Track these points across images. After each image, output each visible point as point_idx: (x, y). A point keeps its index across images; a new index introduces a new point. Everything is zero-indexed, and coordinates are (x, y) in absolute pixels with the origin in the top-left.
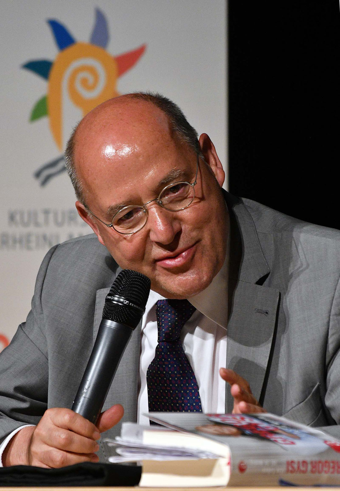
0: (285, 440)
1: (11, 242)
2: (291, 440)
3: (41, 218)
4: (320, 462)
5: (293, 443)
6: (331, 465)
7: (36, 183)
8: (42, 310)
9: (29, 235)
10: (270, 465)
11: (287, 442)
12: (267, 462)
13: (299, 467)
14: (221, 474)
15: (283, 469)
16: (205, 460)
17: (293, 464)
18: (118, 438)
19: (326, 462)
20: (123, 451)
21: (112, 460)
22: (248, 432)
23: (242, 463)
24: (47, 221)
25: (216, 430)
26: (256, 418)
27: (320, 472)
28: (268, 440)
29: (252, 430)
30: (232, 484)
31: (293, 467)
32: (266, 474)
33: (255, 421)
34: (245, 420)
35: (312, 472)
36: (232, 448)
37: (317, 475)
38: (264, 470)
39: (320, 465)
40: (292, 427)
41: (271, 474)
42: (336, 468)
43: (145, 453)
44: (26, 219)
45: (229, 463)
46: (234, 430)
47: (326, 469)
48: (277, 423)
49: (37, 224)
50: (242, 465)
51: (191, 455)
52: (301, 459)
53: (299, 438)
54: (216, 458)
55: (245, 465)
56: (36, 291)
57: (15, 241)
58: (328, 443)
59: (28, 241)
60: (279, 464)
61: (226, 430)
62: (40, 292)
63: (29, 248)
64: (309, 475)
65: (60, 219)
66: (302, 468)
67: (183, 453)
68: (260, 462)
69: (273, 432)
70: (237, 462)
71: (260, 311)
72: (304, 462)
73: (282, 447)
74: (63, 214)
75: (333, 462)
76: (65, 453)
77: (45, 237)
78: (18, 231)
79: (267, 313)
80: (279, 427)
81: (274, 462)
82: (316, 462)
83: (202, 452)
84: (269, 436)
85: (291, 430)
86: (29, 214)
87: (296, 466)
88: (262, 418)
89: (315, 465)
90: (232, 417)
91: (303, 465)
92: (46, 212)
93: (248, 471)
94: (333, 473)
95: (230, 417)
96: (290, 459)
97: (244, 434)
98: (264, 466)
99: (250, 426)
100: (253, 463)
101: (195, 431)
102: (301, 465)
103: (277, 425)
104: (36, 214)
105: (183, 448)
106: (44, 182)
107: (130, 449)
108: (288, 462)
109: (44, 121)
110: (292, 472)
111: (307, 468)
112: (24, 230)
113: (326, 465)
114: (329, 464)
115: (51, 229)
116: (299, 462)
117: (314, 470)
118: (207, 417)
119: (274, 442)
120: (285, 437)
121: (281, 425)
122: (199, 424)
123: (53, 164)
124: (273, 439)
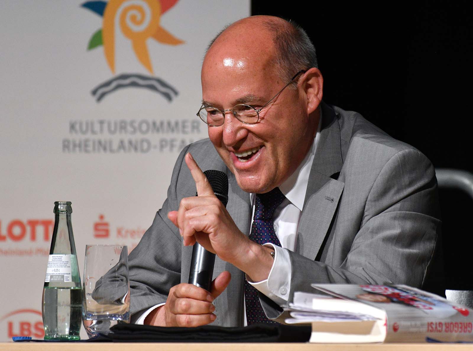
0: (424, 306)
1: (71, 146)
2: (428, 306)
3: (97, 127)
4: (451, 323)
5: (431, 308)
6: (460, 325)
7: (93, 99)
8: (176, 197)
9: (86, 141)
10: (416, 326)
11: (427, 308)
12: (413, 323)
13: (436, 328)
14: (379, 333)
15: (425, 329)
16: (367, 321)
17: (432, 325)
18: (291, 305)
19: (456, 323)
20: (296, 315)
21: (288, 321)
22: (395, 299)
23: (395, 324)
24: (102, 130)
25: (371, 298)
26: (396, 288)
27: (451, 331)
28: (412, 306)
29: (397, 298)
30: (388, 340)
31: (432, 327)
32: (412, 333)
33: (396, 291)
34: (388, 290)
35: (446, 331)
36: (388, 312)
37: (449, 333)
38: (412, 330)
39: (452, 325)
40: (425, 296)
41: (416, 332)
42: (463, 327)
43: (315, 316)
44: (84, 128)
45: (386, 325)
46: (384, 298)
47: (456, 329)
48: (412, 293)
49: (93, 132)
50: (395, 325)
51: (354, 318)
52: (438, 321)
53: (434, 305)
54: (375, 320)
55: (397, 326)
56: (173, 182)
57: (75, 146)
58: (456, 308)
59: (86, 146)
60: (422, 325)
61: (379, 298)
62: (176, 183)
63: (86, 151)
64: (444, 334)
65: (113, 128)
66: (439, 328)
67: (347, 316)
68: (408, 323)
69: (413, 300)
70: (392, 323)
71: (328, 199)
72: (440, 324)
73: (424, 312)
74: (116, 124)
75: (461, 323)
77: (100, 143)
78: (78, 137)
79: (333, 200)
80: (416, 296)
81: (418, 323)
82: (448, 324)
83: (364, 315)
84: (411, 303)
85: (425, 298)
86: (87, 124)
87: (434, 326)
88: (399, 288)
89: (448, 326)
90: (378, 287)
91: (439, 326)
92: (101, 122)
93: (400, 330)
94: (460, 332)
95: (377, 288)
96: (430, 321)
97: (393, 302)
98: (411, 326)
99: (394, 294)
100: (403, 324)
101: (356, 299)
102: (438, 326)
103: (414, 294)
104: (92, 124)
106: (100, 99)
107: (302, 312)
108: (428, 323)
109: (100, 50)
110: (431, 331)
111: (442, 328)
112: (83, 137)
113: (455, 326)
114: (458, 325)
115: (105, 136)
116: (436, 323)
117: (447, 329)
118: (360, 288)
119: (417, 307)
120: (423, 304)
121: (416, 294)
122: (357, 293)
123: (107, 84)
124: (415, 305)
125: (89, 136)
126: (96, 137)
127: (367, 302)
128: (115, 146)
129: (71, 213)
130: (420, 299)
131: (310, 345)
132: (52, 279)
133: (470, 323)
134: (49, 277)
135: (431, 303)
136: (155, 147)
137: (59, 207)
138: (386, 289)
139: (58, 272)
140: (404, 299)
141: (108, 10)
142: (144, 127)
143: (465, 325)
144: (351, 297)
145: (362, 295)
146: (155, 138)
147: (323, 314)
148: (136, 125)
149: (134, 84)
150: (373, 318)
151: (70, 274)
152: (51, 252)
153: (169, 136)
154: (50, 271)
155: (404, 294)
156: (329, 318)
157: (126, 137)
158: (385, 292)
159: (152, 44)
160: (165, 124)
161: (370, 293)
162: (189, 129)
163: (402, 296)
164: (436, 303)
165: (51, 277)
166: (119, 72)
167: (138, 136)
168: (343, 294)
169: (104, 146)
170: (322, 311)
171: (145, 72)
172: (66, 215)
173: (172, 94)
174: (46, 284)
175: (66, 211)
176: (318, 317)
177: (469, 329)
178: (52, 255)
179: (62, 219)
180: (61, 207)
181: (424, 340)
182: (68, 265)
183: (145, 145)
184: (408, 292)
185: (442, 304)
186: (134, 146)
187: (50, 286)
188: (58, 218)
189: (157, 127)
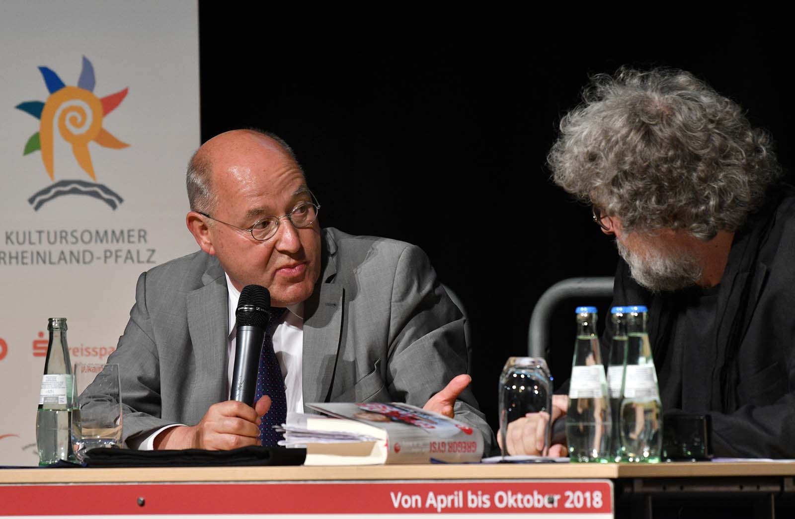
0: (426, 425)
1: (7, 259)
2: (430, 425)
3: (35, 237)
4: (455, 443)
5: (433, 427)
6: (463, 445)
7: (31, 208)
9: (24, 252)
10: (418, 446)
11: (428, 427)
12: (415, 443)
13: (439, 447)
14: (380, 454)
15: (427, 449)
16: (366, 442)
17: (435, 445)
18: (283, 425)
19: (460, 443)
20: (289, 436)
21: (281, 444)
22: (394, 418)
23: (396, 444)
24: (40, 240)
25: (369, 417)
27: (455, 452)
28: (413, 425)
29: (396, 416)
30: (389, 463)
31: (435, 448)
32: (414, 453)
33: (395, 410)
35: (449, 451)
36: (389, 432)
37: (453, 453)
38: (414, 450)
39: (455, 445)
42: (467, 447)
43: (310, 437)
44: (21, 239)
45: (387, 445)
46: (384, 417)
47: (460, 449)
48: (411, 411)
49: (31, 243)
50: (397, 445)
51: (353, 438)
52: (441, 441)
53: (436, 423)
54: (374, 440)
55: (399, 446)
57: (11, 258)
58: (459, 427)
59: (23, 257)
60: (425, 445)
61: (378, 417)
63: (24, 264)
64: (447, 454)
65: (52, 239)
66: (442, 449)
67: (345, 437)
68: (410, 444)
69: (413, 419)
70: (393, 444)
71: (329, 304)
72: (443, 443)
73: (427, 432)
74: (55, 233)
75: (465, 443)
76: (238, 436)
77: (38, 254)
78: (14, 249)
79: (335, 305)
80: (416, 414)
81: (421, 443)
82: (451, 444)
83: (363, 436)
84: (412, 422)
85: (425, 417)
86: (24, 234)
87: (437, 446)
89: (452, 445)
91: (442, 446)
92: (40, 232)
93: (400, 452)
94: (465, 452)
96: (433, 440)
97: (393, 421)
98: (413, 447)
99: (392, 413)
100: (405, 444)
101: (354, 418)
104: (30, 234)
105: (344, 433)
106: (37, 208)
107: (295, 433)
108: (431, 443)
109: (37, 155)
110: (434, 451)
111: (445, 448)
112: (20, 248)
113: (459, 446)
114: (462, 445)
115: (44, 247)
116: (439, 444)
117: (450, 449)
118: (357, 406)
119: (418, 426)
120: (425, 423)
121: (415, 412)
122: (355, 412)
123: (46, 191)
124: (416, 424)
125: (27, 247)
126: (35, 248)
127: (365, 421)
128: (55, 258)
129: (66, 330)
130: (421, 417)
131: (306, 468)
132: (46, 401)
133: (474, 443)
134: (43, 399)
135: (432, 422)
136: (99, 258)
137: (53, 324)
138: (384, 407)
139: (52, 394)
140: (403, 417)
141: (45, 112)
142: (87, 237)
143: (469, 445)
144: (349, 416)
145: (360, 414)
146: (98, 249)
147: (318, 435)
148: (78, 235)
149: (75, 191)
150: (373, 438)
151: (64, 395)
152: (46, 373)
153: (113, 247)
154: (44, 392)
155: (403, 412)
156: (325, 439)
157: (67, 248)
158: (383, 410)
159: (94, 148)
160: (110, 234)
161: (368, 412)
162: (135, 239)
163: (401, 414)
164: (437, 421)
165: (45, 399)
166: (58, 178)
167: (81, 247)
168: (341, 413)
169: (42, 258)
170: (319, 432)
171: (87, 178)
172: (60, 332)
173: (117, 202)
174: (40, 407)
175: (61, 328)
176: (313, 438)
177: (473, 449)
178: (46, 375)
179: (56, 336)
180: (55, 324)
181: (428, 461)
182: (63, 386)
183: (88, 257)
184: (408, 410)
185: (444, 423)
186: (76, 258)
187: (44, 408)
188: (52, 336)
189: (100, 237)
